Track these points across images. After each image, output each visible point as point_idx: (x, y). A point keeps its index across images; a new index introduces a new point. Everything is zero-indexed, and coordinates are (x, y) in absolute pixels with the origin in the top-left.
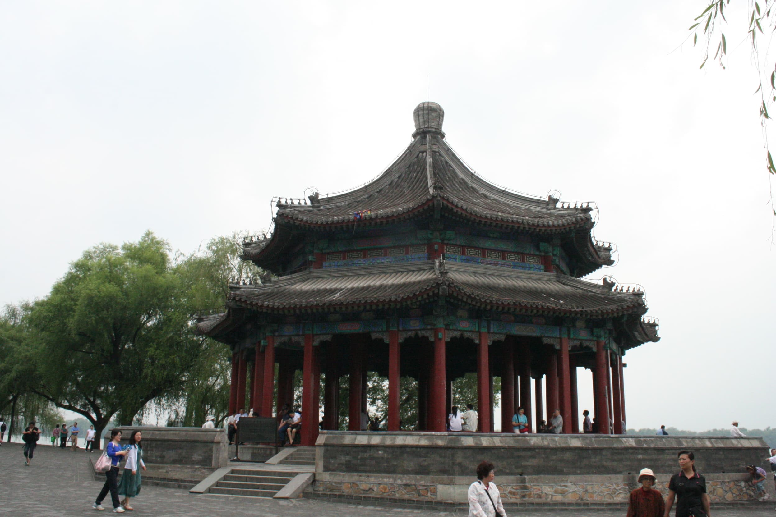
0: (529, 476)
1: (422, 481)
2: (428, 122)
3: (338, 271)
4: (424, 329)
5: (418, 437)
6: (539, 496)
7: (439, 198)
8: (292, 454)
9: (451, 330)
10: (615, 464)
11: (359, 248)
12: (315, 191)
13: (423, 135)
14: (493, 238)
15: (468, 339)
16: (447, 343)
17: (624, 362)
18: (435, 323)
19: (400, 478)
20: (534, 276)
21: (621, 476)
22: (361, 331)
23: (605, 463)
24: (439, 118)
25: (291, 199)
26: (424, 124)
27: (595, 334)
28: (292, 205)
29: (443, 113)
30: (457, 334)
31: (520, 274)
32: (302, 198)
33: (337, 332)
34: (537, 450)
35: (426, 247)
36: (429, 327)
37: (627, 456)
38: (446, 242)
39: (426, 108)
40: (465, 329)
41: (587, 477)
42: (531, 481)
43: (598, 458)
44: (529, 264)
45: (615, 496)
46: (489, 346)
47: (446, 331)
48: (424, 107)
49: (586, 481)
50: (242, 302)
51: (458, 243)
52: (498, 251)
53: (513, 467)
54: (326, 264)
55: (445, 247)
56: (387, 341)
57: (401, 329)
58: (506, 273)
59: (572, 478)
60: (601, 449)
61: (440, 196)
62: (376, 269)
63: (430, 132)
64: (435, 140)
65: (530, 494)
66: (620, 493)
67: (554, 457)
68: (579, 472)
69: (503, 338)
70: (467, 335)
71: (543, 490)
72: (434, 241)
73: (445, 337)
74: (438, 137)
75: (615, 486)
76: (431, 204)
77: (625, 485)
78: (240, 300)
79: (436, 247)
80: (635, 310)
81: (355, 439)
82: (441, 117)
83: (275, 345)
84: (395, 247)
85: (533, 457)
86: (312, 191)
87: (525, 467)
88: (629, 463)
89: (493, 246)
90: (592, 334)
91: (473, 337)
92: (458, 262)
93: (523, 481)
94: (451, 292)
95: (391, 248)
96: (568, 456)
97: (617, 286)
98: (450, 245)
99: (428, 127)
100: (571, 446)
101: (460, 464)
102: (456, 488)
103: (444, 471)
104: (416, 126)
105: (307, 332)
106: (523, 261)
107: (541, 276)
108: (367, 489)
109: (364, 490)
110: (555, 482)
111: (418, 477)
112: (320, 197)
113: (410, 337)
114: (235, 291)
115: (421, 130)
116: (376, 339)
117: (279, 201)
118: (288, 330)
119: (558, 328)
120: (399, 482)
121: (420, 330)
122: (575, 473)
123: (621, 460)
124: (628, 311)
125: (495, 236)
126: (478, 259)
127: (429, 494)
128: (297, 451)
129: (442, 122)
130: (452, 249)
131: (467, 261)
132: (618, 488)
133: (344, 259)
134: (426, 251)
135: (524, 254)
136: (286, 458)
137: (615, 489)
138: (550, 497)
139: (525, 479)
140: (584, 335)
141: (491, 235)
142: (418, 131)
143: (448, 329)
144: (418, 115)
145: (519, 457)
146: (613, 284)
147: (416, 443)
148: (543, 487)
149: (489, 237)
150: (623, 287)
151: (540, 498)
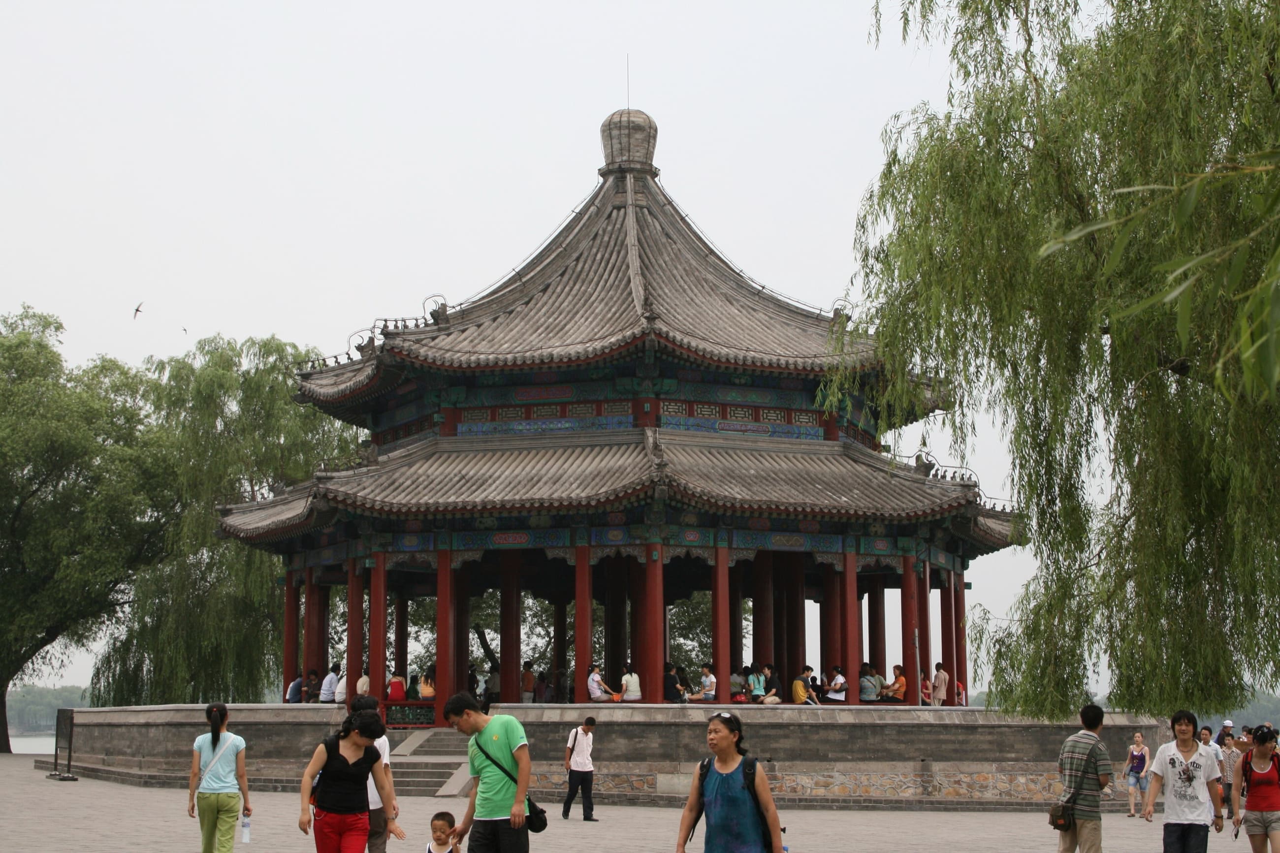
0: (781, 763)
1: (638, 769)
2: (629, 151)
3: (486, 442)
4: (630, 545)
5: (630, 711)
6: (794, 790)
7: (653, 336)
8: (428, 740)
9: (671, 546)
10: (902, 746)
11: (518, 402)
12: (441, 301)
13: (619, 175)
14: (741, 385)
15: (698, 558)
16: (665, 567)
17: (966, 580)
18: (647, 535)
19: (607, 767)
20: (807, 447)
21: (910, 764)
22: (530, 546)
23: (888, 746)
24: (649, 142)
25: (404, 320)
26: (622, 155)
27: (900, 545)
28: (406, 330)
29: (656, 130)
30: (681, 552)
31: (783, 446)
32: (419, 315)
33: (491, 547)
34: (792, 728)
35: (630, 405)
36: (638, 542)
37: (921, 737)
38: (662, 396)
39: (624, 124)
40: (695, 544)
41: (862, 765)
42: (782, 769)
43: (878, 739)
44: (799, 427)
45: (902, 792)
46: (730, 568)
47: (664, 547)
48: (620, 121)
49: (859, 770)
50: (338, 502)
51: (683, 398)
52: (748, 407)
53: (759, 750)
54: (461, 428)
55: (662, 404)
56: (571, 562)
57: (593, 543)
58: (760, 444)
59: (840, 765)
60: (884, 727)
61: (655, 333)
62: (548, 441)
63: (631, 170)
64: (641, 184)
65: (782, 786)
66: (908, 787)
67: (816, 737)
68: (850, 757)
69: (751, 556)
70: (696, 552)
71: (798, 780)
72: (643, 395)
73: (662, 556)
74: (646, 179)
75: (901, 778)
76: (640, 344)
77: (916, 775)
78: (335, 498)
79: (647, 407)
80: (963, 510)
81: (542, 714)
82: (652, 141)
83: (388, 566)
84: (578, 402)
85: (786, 737)
86: (436, 302)
87: (775, 750)
88: (922, 746)
89: (739, 399)
90: (895, 545)
91: (706, 555)
92: (682, 430)
93: (772, 769)
94: (672, 494)
95: (572, 403)
96: (835, 735)
97: (937, 470)
98: (670, 401)
99: (629, 161)
100: (840, 722)
101: (686, 746)
102: (682, 777)
103: (666, 756)
104: (606, 157)
105: (441, 547)
106: (789, 422)
107: (818, 447)
108: (561, 782)
109: (556, 784)
110: (816, 771)
111: (631, 764)
112: (450, 311)
113: (608, 556)
114: (325, 483)
115: (616, 166)
116: (555, 559)
117: (386, 326)
118: (410, 542)
119: (840, 537)
120: (605, 771)
121: (625, 546)
122: (844, 760)
123: (912, 742)
124: (949, 512)
125: (743, 381)
126: (714, 423)
127: (645, 787)
128: (435, 734)
129: (654, 148)
130: (673, 407)
131: (698, 427)
132: (905, 780)
133: (493, 419)
134: (630, 411)
135: (792, 410)
136: (421, 746)
137: (901, 781)
138: (809, 791)
139: (774, 766)
140: (881, 547)
141: (737, 381)
142: (611, 167)
143: (668, 545)
144: (611, 137)
145: (766, 736)
146: (930, 466)
147: (627, 719)
148: (799, 777)
149: (734, 384)
150: (945, 471)
151: (795, 792)
